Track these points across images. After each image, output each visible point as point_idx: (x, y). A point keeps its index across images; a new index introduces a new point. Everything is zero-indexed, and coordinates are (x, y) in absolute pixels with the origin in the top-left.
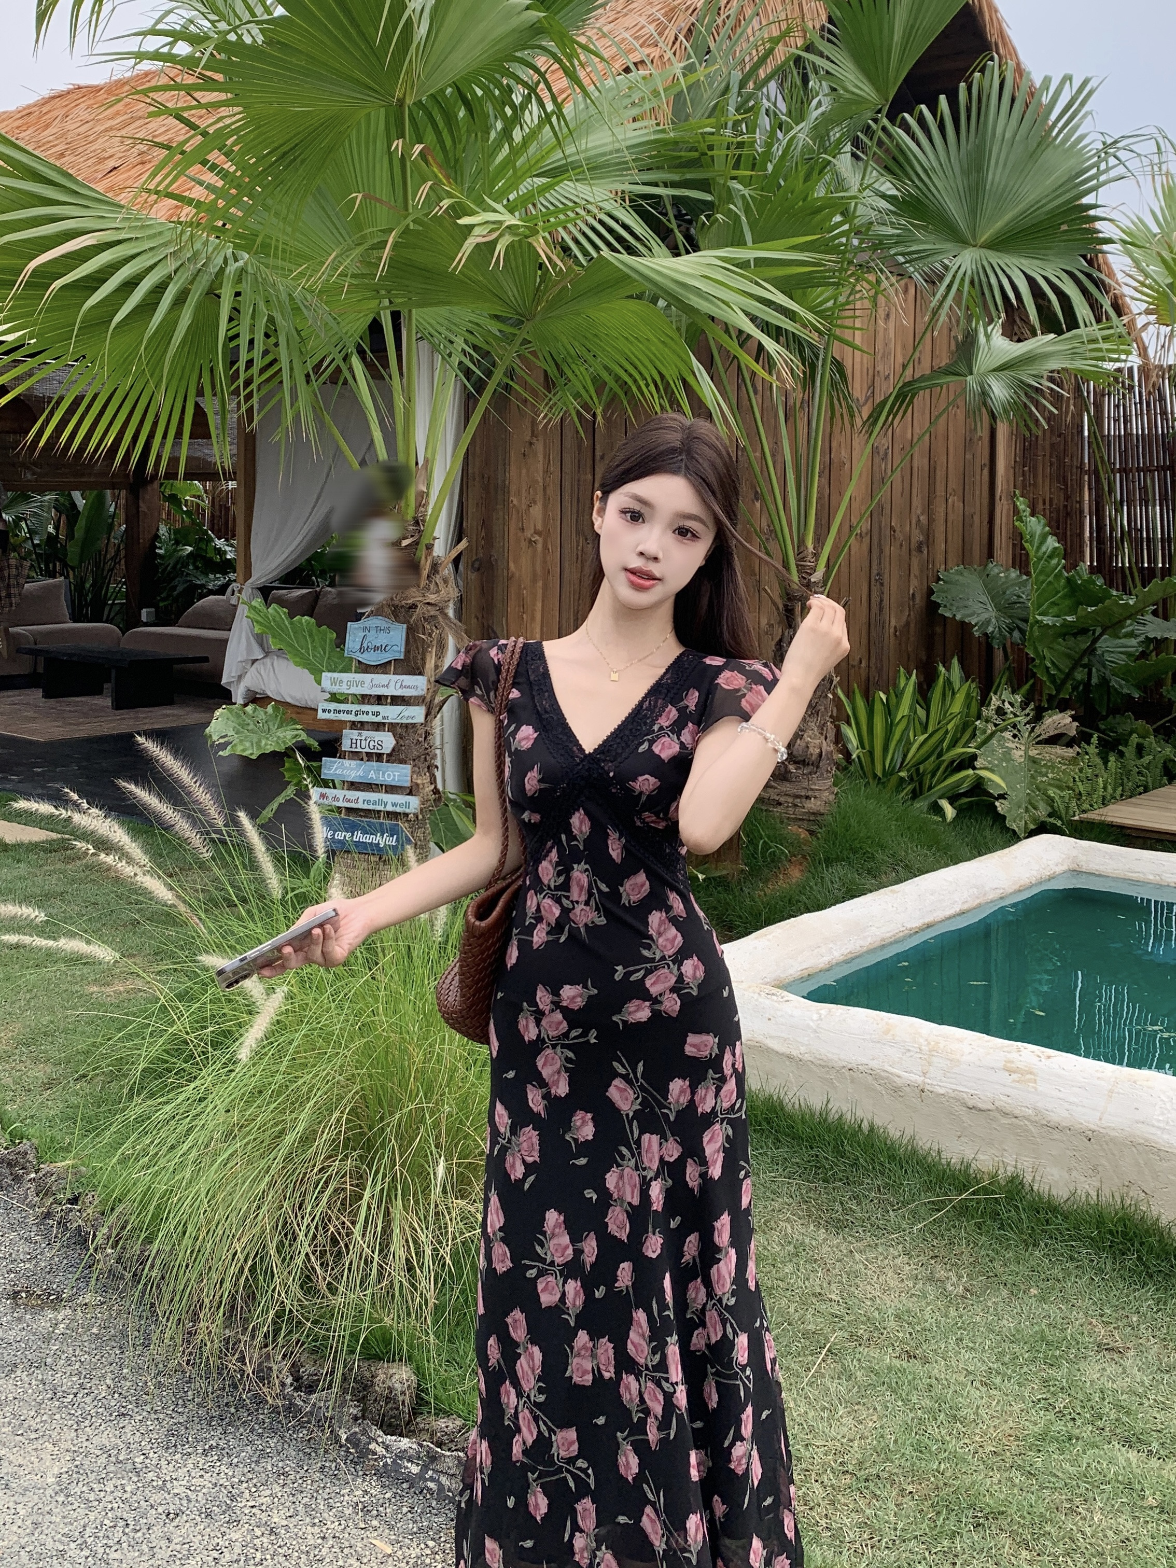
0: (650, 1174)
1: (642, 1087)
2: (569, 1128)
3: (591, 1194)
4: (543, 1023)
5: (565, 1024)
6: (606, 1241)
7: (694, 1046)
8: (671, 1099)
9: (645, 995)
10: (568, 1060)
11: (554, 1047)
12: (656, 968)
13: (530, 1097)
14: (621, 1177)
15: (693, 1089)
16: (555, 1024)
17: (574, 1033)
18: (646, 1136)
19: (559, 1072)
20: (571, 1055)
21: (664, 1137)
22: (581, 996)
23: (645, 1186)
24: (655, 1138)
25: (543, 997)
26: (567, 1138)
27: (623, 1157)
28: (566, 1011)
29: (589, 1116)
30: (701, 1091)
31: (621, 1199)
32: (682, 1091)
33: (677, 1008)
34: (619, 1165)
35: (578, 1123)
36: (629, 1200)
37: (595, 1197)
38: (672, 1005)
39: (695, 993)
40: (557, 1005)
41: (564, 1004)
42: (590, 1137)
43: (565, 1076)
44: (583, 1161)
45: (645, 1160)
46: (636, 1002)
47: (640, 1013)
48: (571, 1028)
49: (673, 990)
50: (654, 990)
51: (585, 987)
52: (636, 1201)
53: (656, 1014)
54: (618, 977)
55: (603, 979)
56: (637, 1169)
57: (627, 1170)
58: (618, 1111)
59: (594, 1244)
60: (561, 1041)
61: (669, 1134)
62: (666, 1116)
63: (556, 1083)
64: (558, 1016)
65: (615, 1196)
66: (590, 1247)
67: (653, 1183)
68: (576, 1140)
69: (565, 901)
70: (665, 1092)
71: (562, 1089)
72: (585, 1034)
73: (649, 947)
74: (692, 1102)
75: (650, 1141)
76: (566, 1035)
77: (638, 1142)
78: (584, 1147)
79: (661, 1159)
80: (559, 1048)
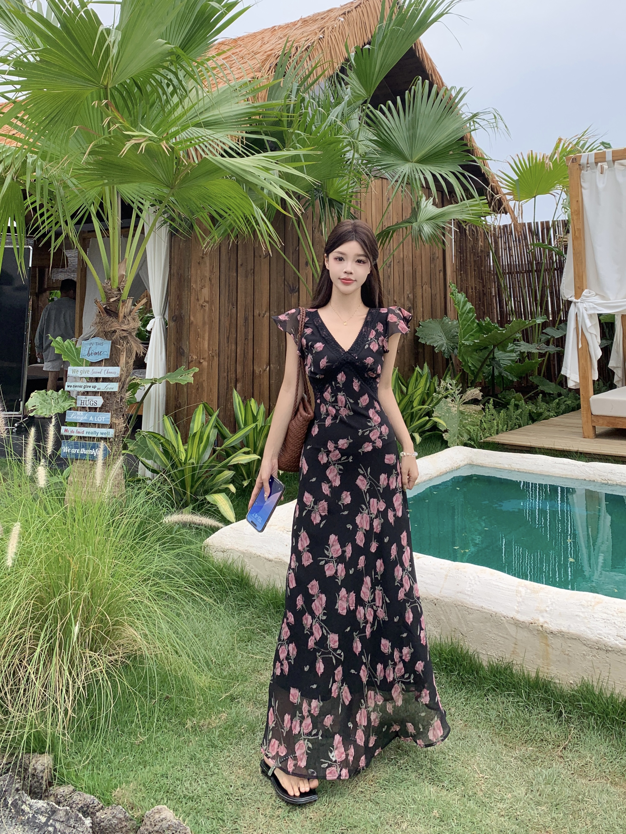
0: (373, 516)
1: (370, 479)
2: (340, 499)
3: (349, 526)
4: (330, 455)
5: (340, 455)
6: (355, 547)
7: (387, 459)
8: (381, 483)
9: (370, 440)
10: (340, 470)
11: (334, 464)
12: (373, 430)
13: (323, 488)
14: (362, 518)
15: (388, 478)
16: (335, 455)
17: (343, 458)
18: (372, 500)
19: (336, 476)
20: (341, 467)
21: (379, 500)
22: (346, 443)
23: (372, 520)
24: (375, 500)
25: (330, 446)
26: (339, 503)
27: (363, 509)
28: (340, 450)
29: (349, 493)
30: (391, 479)
31: (362, 528)
32: (385, 479)
33: (381, 444)
34: (361, 513)
35: (344, 497)
36: (365, 528)
37: (351, 527)
38: (379, 444)
39: (386, 438)
40: (336, 448)
41: (340, 447)
42: (349, 502)
43: (339, 477)
44: (346, 513)
45: (371, 509)
46: (367, 443)
47: (368, 448)
48: (342, 456)
49: (379, 438)
50: (373, 439)
51: (348, 439)
52: (368, 528)
53: (374, 448)
54: (360, 434)
55: (354, 435)
56: (368, 514)
57: (365, 515)
58: (361, 489)
59: (350, 548)
60: (338, 462)
61: (380, 498)
62: (379, 490)
63: (335, 481)
64: (337, 452)
65: (360, 527)
66: (349, 549)
67: (375, 520)
68: (343, 504)
69: (336, 407)
70: (378, 480)
71: (337, 483)
72: (348, 458)
73: (369, 422)
74: (388, 484)
75: (373, 501)
76: (340, 459)
77: (369, 502)
78: (347, 507)
79: (378, 509)
80: (336, 465)
